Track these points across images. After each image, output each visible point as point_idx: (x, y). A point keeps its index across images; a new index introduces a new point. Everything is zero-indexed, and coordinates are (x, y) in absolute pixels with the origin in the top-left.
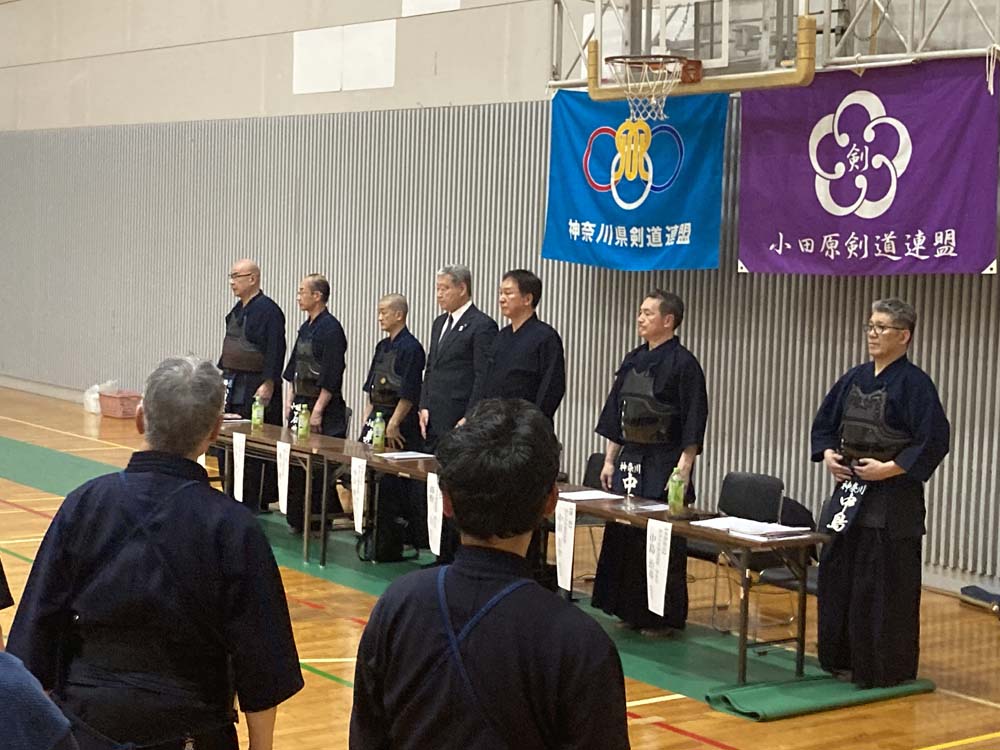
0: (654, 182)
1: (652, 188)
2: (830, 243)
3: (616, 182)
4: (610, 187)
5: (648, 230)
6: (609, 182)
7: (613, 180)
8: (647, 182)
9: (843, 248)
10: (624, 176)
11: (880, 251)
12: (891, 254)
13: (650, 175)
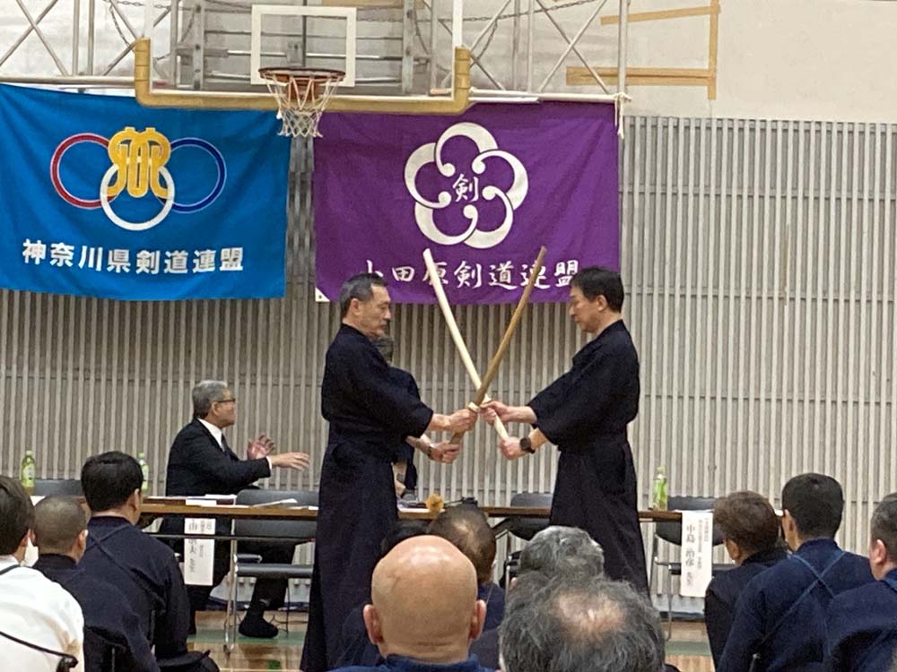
0: (175, 200)
1: (174, 207)
3: (109, 199)
4: (100, 203)
5: (168, 254)
6: (98, 197)
7: (103, 196)
8: (164, 201)
9: (451, 277)
10: (125, 192)
11: (495, 280)
12: (506, 283)
13: (171, 193)
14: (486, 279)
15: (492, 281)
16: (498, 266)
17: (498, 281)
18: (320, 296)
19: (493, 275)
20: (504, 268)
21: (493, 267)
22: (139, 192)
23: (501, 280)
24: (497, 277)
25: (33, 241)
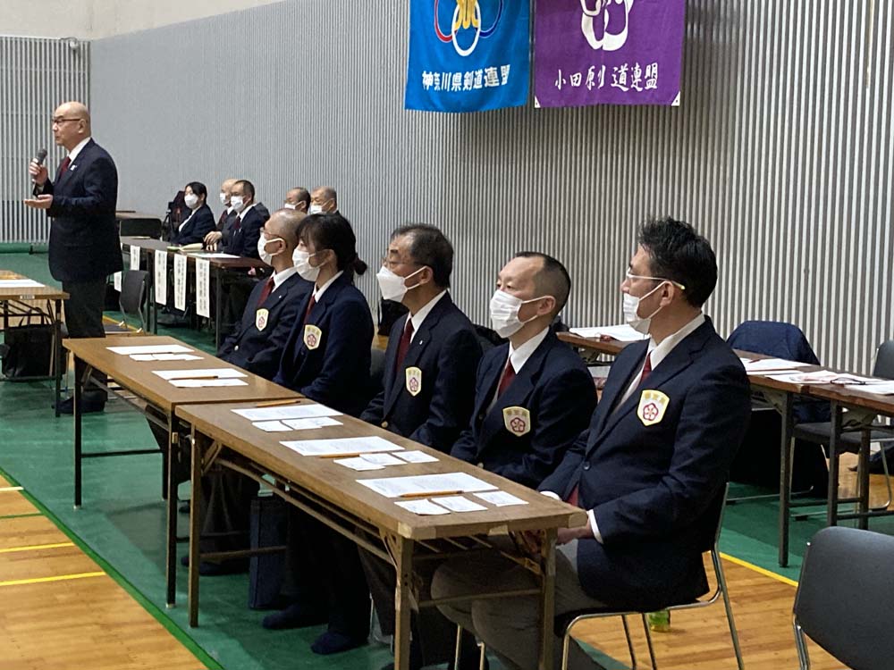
0: (482, 29)
1: (481, 34)
3: (456, 33)
4: (451, 37)
5: (476, 73)
6: (451, 33)
7: (455, 27)
8: (477, 29)
10: (462, 26)
11: (616, 82)
12: (622, 85)
13: (478, 23)
14: (609, 80)
15: (614, 82)
16: (620, 69)
17: (618, 83)
19: (615, 76)
20: (623, 70)
21: (616, 69)
22: (466, 26)
23: (621, 82)
24: (618, 79)
25: (428, 73)
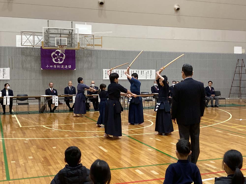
2: (55, 66)
9: (56, 67)
14: (61, 67)
18: (42, 69)
20: (63, 66)
